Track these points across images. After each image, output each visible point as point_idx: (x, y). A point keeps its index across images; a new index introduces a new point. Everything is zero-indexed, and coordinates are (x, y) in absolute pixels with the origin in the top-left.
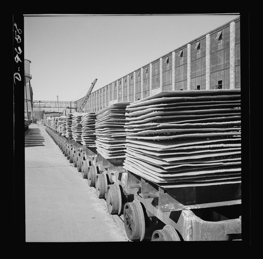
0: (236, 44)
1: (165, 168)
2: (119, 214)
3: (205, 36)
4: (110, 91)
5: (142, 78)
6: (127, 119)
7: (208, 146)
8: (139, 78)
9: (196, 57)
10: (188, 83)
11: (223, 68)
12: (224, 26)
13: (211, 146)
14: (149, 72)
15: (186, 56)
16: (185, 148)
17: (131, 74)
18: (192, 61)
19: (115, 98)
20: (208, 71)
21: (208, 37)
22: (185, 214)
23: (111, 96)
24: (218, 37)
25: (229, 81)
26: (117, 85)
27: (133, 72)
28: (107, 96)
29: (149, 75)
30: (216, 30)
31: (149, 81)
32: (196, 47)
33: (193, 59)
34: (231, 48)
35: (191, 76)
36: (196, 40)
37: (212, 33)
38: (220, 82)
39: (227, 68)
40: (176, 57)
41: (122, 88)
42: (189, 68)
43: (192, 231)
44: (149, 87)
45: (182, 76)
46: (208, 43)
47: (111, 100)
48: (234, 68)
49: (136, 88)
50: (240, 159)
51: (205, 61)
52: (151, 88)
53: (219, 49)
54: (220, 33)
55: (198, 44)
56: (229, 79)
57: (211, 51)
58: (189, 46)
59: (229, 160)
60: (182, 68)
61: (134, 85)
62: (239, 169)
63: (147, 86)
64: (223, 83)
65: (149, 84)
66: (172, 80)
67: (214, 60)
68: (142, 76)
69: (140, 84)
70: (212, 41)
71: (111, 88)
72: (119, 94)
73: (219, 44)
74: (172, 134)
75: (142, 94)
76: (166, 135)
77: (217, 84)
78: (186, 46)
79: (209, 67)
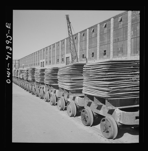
0: (114, 31)
1: (110, 91)
2: (74, 116)
3: (97, 25)
4: (41, 54)
5: (60, 47)
6: (84, 71)
7: (126, 82)
8: (58, 47)
9: (91, 36)
10: (87, 51)
11: (107, 43)
12: (107, 20)
13: (127, 82)
14: (64, 44)
15: (86, 36)
16: (117, 83)
17: (54, 45)
18: (89, 39)
19: (44, 58)
20: (98, 45)
21: (98, 25)
22: (117, 110)
23: (41, 57)
24: (104, 26)
25: (110, 51)
26: (45, 51)
27: (55, 44)
28: (38, 57)
29: (64, 46)
30: (103, 22)
31: (64, 49)
32: (92, 31)
33: (90, 38)
34: (111, 32)
35: (89, 47)
36: (92, 27)
37: (101, 24)
38: (105, 51)
39: (109, 43)
40: (80, 36)
41: (48, 52)
42: (88, 43)
43: (121, 117)
44: (64, 53)
45: (84, 47)
46: (98, 29)
47: (41, 59)
48: (112, 44)
49: (57, 53)
50: (139, 88)
51: (97, 39)
52: (65, 53)
53: (104, 33)
54: (105, 24)
55: (93, 29)
56: (110, 49)
57: (100, 34)
58: (88, 30)
59: (134, 88)
60: (84, 42)
61: (56, 51)
62: (139, 92)
63: (63, 52)
64: (106, 52)
65: (64, 51)
66: (78, 49)
67: (102, 39)
68: (60, 46)
69: (59, 51)
70: (101, 28)
71: (41, 52)
72: (46, 56)
73: (105, 30)
74: (112, 77)
75: (60, 56)
76: (110, 78)
77: (103, 52)
78: (86, 30)
79: (99, 42)
